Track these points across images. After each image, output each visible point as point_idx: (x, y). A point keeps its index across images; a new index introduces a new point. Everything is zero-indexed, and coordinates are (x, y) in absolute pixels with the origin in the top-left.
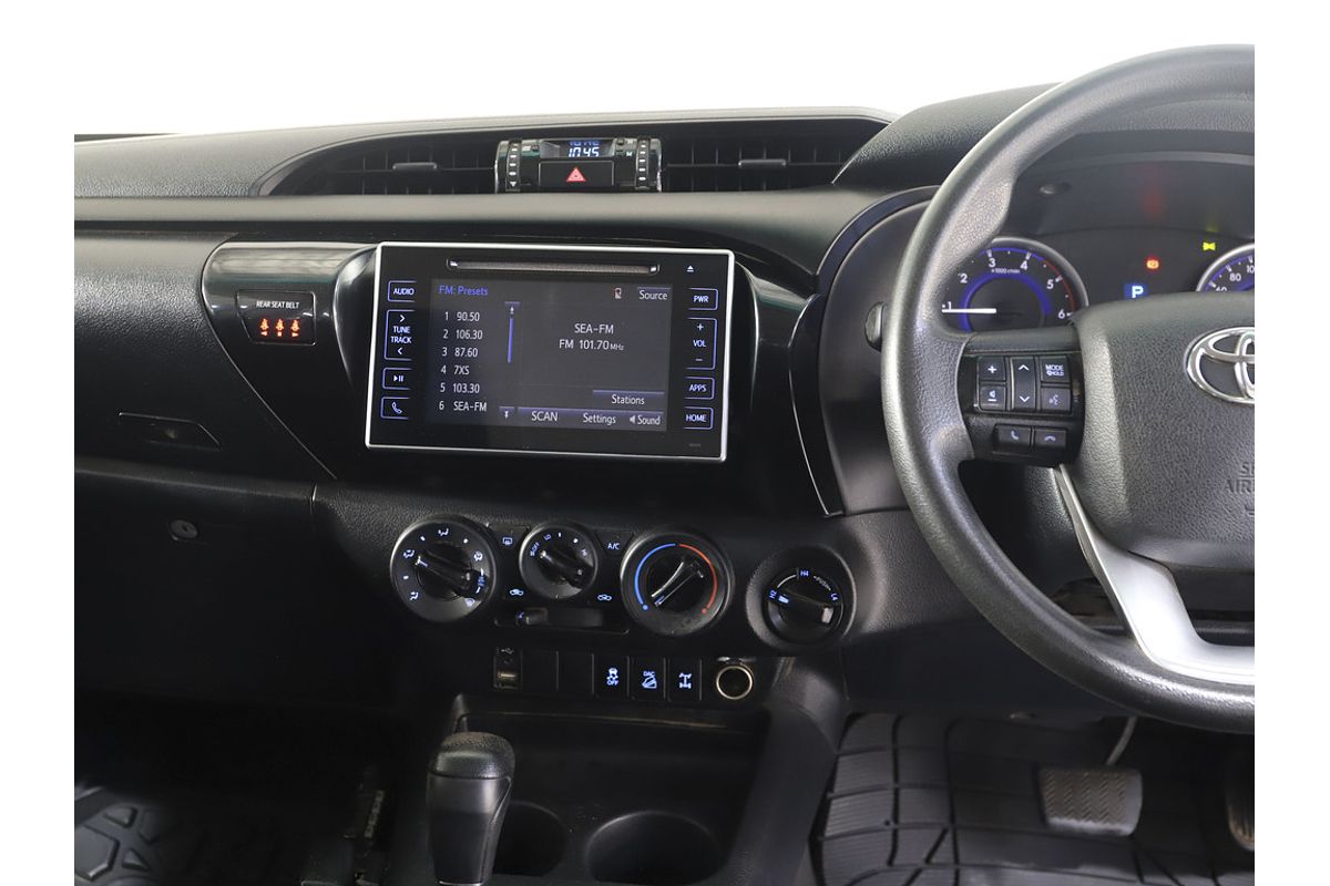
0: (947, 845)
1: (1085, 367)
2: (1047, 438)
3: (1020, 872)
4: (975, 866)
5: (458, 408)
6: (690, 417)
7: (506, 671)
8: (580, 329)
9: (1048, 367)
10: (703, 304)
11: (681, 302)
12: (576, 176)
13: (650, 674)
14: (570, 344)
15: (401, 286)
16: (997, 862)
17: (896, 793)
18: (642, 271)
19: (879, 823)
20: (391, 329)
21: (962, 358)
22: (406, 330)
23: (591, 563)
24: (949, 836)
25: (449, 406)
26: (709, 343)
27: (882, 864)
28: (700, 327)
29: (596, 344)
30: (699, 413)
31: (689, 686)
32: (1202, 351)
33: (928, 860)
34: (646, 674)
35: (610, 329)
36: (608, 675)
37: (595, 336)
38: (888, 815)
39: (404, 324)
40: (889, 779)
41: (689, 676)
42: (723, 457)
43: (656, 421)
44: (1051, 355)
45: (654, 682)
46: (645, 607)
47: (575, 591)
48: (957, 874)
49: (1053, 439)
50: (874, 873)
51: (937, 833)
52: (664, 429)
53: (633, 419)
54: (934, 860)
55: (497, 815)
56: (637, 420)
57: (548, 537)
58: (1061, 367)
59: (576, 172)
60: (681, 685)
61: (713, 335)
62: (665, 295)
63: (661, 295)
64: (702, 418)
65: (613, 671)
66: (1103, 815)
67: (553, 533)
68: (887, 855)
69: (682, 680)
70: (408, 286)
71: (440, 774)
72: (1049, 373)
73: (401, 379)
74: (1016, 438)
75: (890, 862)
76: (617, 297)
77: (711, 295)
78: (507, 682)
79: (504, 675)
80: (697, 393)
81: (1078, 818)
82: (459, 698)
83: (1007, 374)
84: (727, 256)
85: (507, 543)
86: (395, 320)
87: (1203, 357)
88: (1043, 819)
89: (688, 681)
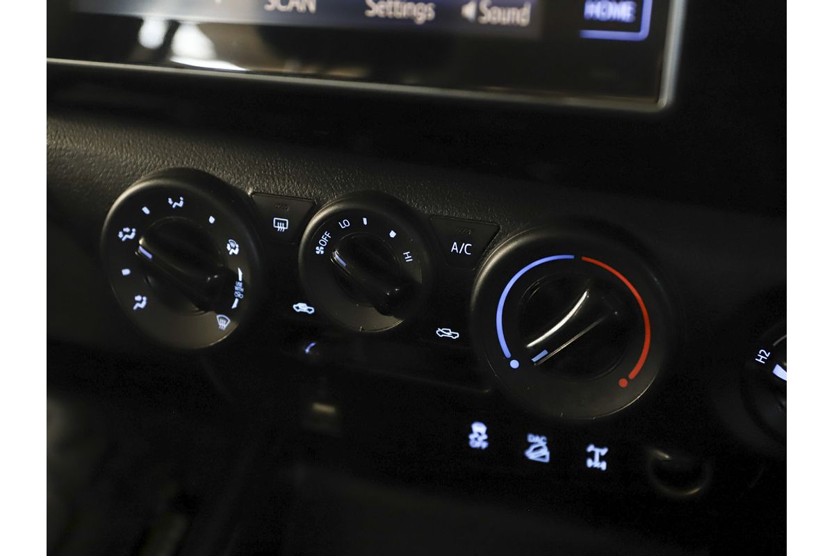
6: (595, 9)
13: (539, 441)
23: (419, 276)
31: (603, 466)
34: (532, 438)
36: (471, 431)
41: (604, 451)
42: (666, 97)
43: (523, 17)
45: (545, 451)
46: (514, 364)
47: (393, 322)
52: (536, 34)
53: (470, 10)
56: (479, 13)
57: (345, 224)
60: (590, 463)
64: (623, 10)
65: (479, 428)
67: (354, 216)
69: (592, 455)
78: (324, 416)
79: (320, 407)
85: (281, 228)
89: (602, 459)
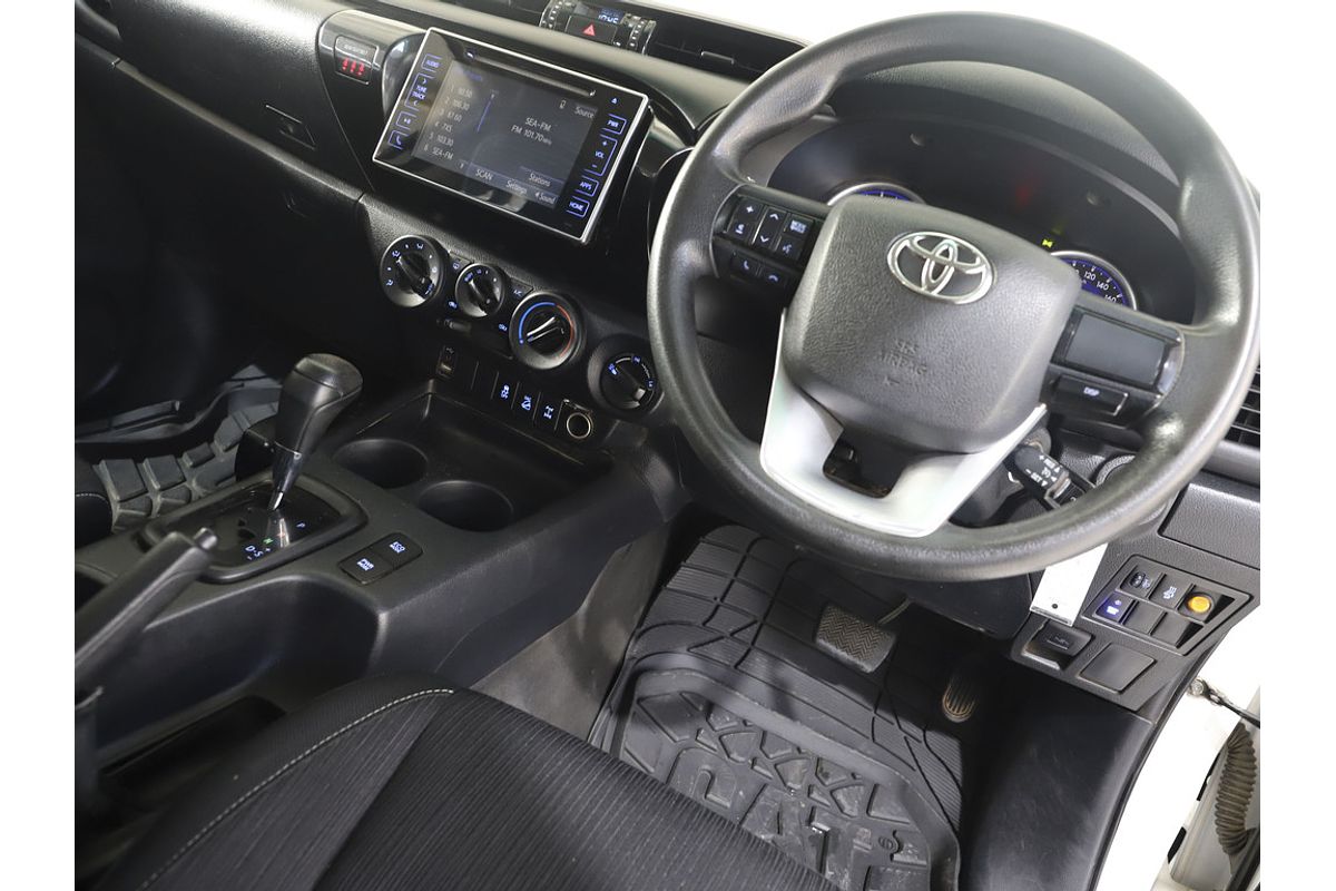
0: (751, 631)
1: (822, 232)
2: (771, 277)
3: (794, 670)
4: (765, 653)
5: (435, 153)
6: (572, 204)
7: (446, 364)
8: (529, 122)
9: (794, 223)
10: (613, 128)
11: (600, 122)
12: (590, 31)
13: (529, 399)
14: (519, 130)
15: (432, 59)
16: (782, 657)
17: (732, 582)
18: (584, 93)
19: (711, 596)
20: (416, 86)
21: (733, 195)
22: (424, 90)
23: (498, 298)
24: (756, 626)
25: (431, 149)
26: (606, 156)
27: (700, 623)
28: (605, 143)
29: (535, 135)
30: (580, 203)
31: (550, 417)
32: (906, 243)
33: (732, 634)
34: (526, 398)
35: (548, 128)
36: (502, 389)
37: (536, 130)
38: (719, 595)
39: (424, 86)
40: (732, 573)
42: (584, 238)
43: (552, 201)
44: (801, 214)
45: (529, 405)
46: (522, 341)
47: (483, 314)
48: (749, 651)
49: (776, 279)
50: (690, 624)
51: (749, 621)
52: (552, 207)
53: (537, 194)
54: (736, 635)
55: (321, 409)
56: (540, 196)
57: (479, 272)
58: (804, 227)
59: (591, 27)
60: (546, 415)
61: (610, 152)
62: (592, 115)
63: (589, 114)
64: (580, 208)
65: (506, 388)
66: (857, 653)
67: (483, 270)
68: (704, 619)
69: (546, 410)
70: (436, 61)
71: (296, 371)
72: (792, 228)
73: (409, 122)
74: (747, 267)
75: (704, 624)
76: (561, 107)
77: (621, 123)
78: (444, 372)
79: (445, 367)
80: (584, 189)
81: (837, 645)
82: (431, 381)
83: (760, 217)
84: (641, 99)
85: (456, 267)
86: (419, 82)
87: (906, 247)
88: (814, 636)
89: (551, 413)
